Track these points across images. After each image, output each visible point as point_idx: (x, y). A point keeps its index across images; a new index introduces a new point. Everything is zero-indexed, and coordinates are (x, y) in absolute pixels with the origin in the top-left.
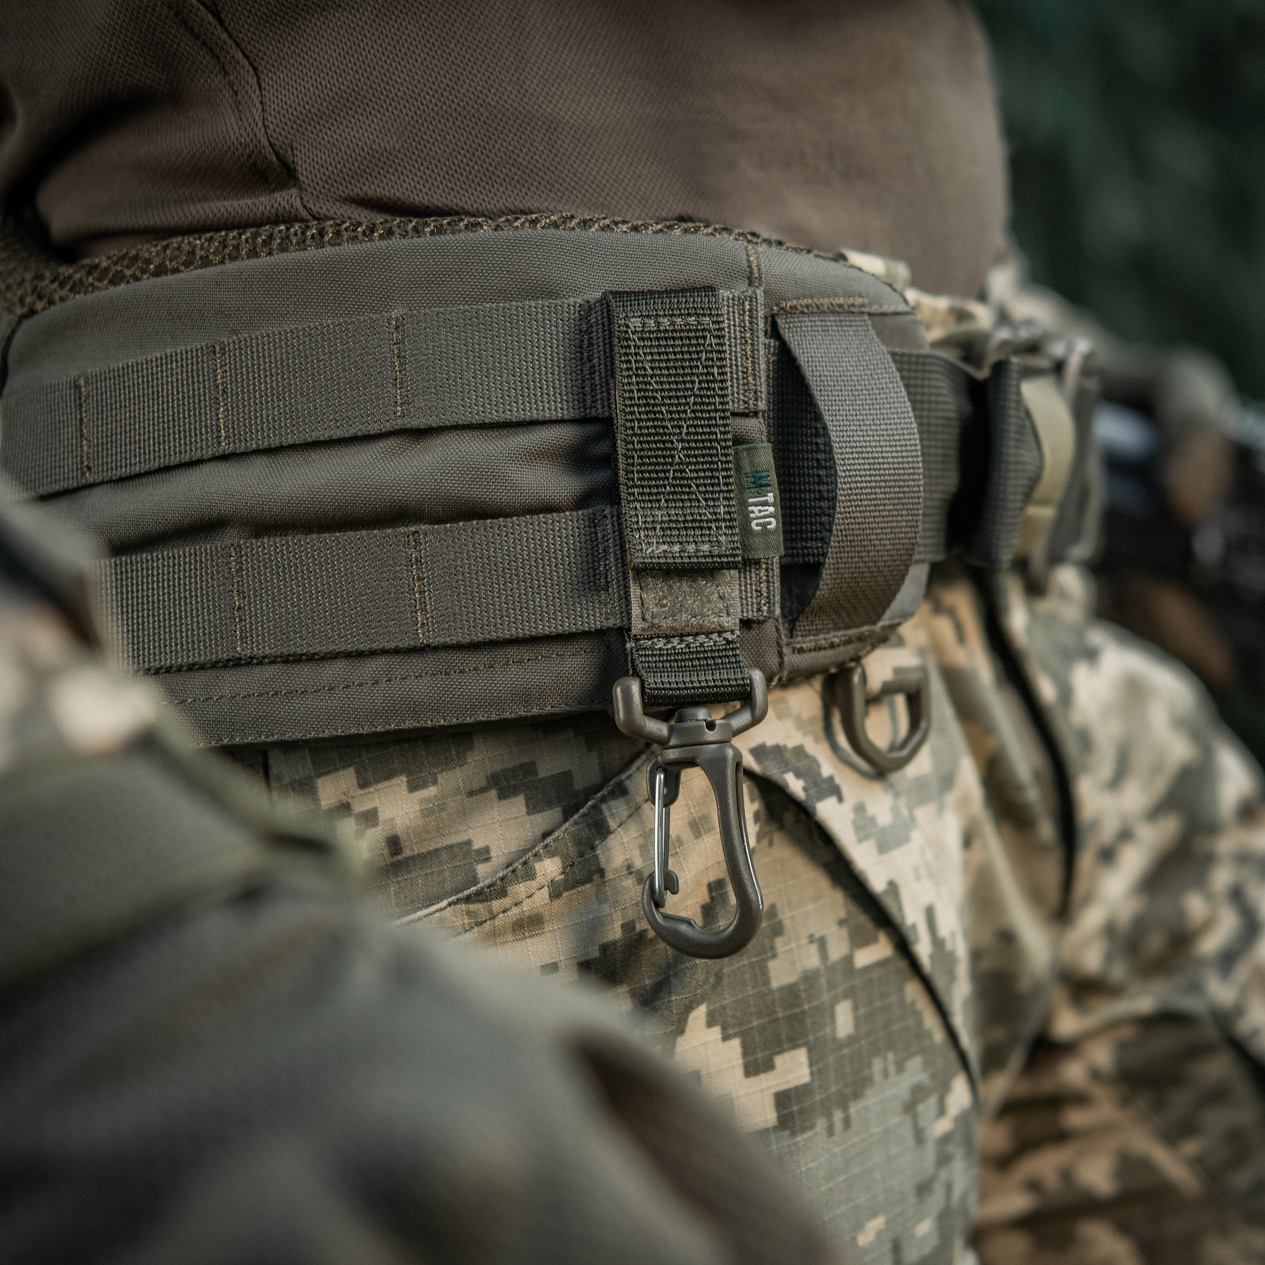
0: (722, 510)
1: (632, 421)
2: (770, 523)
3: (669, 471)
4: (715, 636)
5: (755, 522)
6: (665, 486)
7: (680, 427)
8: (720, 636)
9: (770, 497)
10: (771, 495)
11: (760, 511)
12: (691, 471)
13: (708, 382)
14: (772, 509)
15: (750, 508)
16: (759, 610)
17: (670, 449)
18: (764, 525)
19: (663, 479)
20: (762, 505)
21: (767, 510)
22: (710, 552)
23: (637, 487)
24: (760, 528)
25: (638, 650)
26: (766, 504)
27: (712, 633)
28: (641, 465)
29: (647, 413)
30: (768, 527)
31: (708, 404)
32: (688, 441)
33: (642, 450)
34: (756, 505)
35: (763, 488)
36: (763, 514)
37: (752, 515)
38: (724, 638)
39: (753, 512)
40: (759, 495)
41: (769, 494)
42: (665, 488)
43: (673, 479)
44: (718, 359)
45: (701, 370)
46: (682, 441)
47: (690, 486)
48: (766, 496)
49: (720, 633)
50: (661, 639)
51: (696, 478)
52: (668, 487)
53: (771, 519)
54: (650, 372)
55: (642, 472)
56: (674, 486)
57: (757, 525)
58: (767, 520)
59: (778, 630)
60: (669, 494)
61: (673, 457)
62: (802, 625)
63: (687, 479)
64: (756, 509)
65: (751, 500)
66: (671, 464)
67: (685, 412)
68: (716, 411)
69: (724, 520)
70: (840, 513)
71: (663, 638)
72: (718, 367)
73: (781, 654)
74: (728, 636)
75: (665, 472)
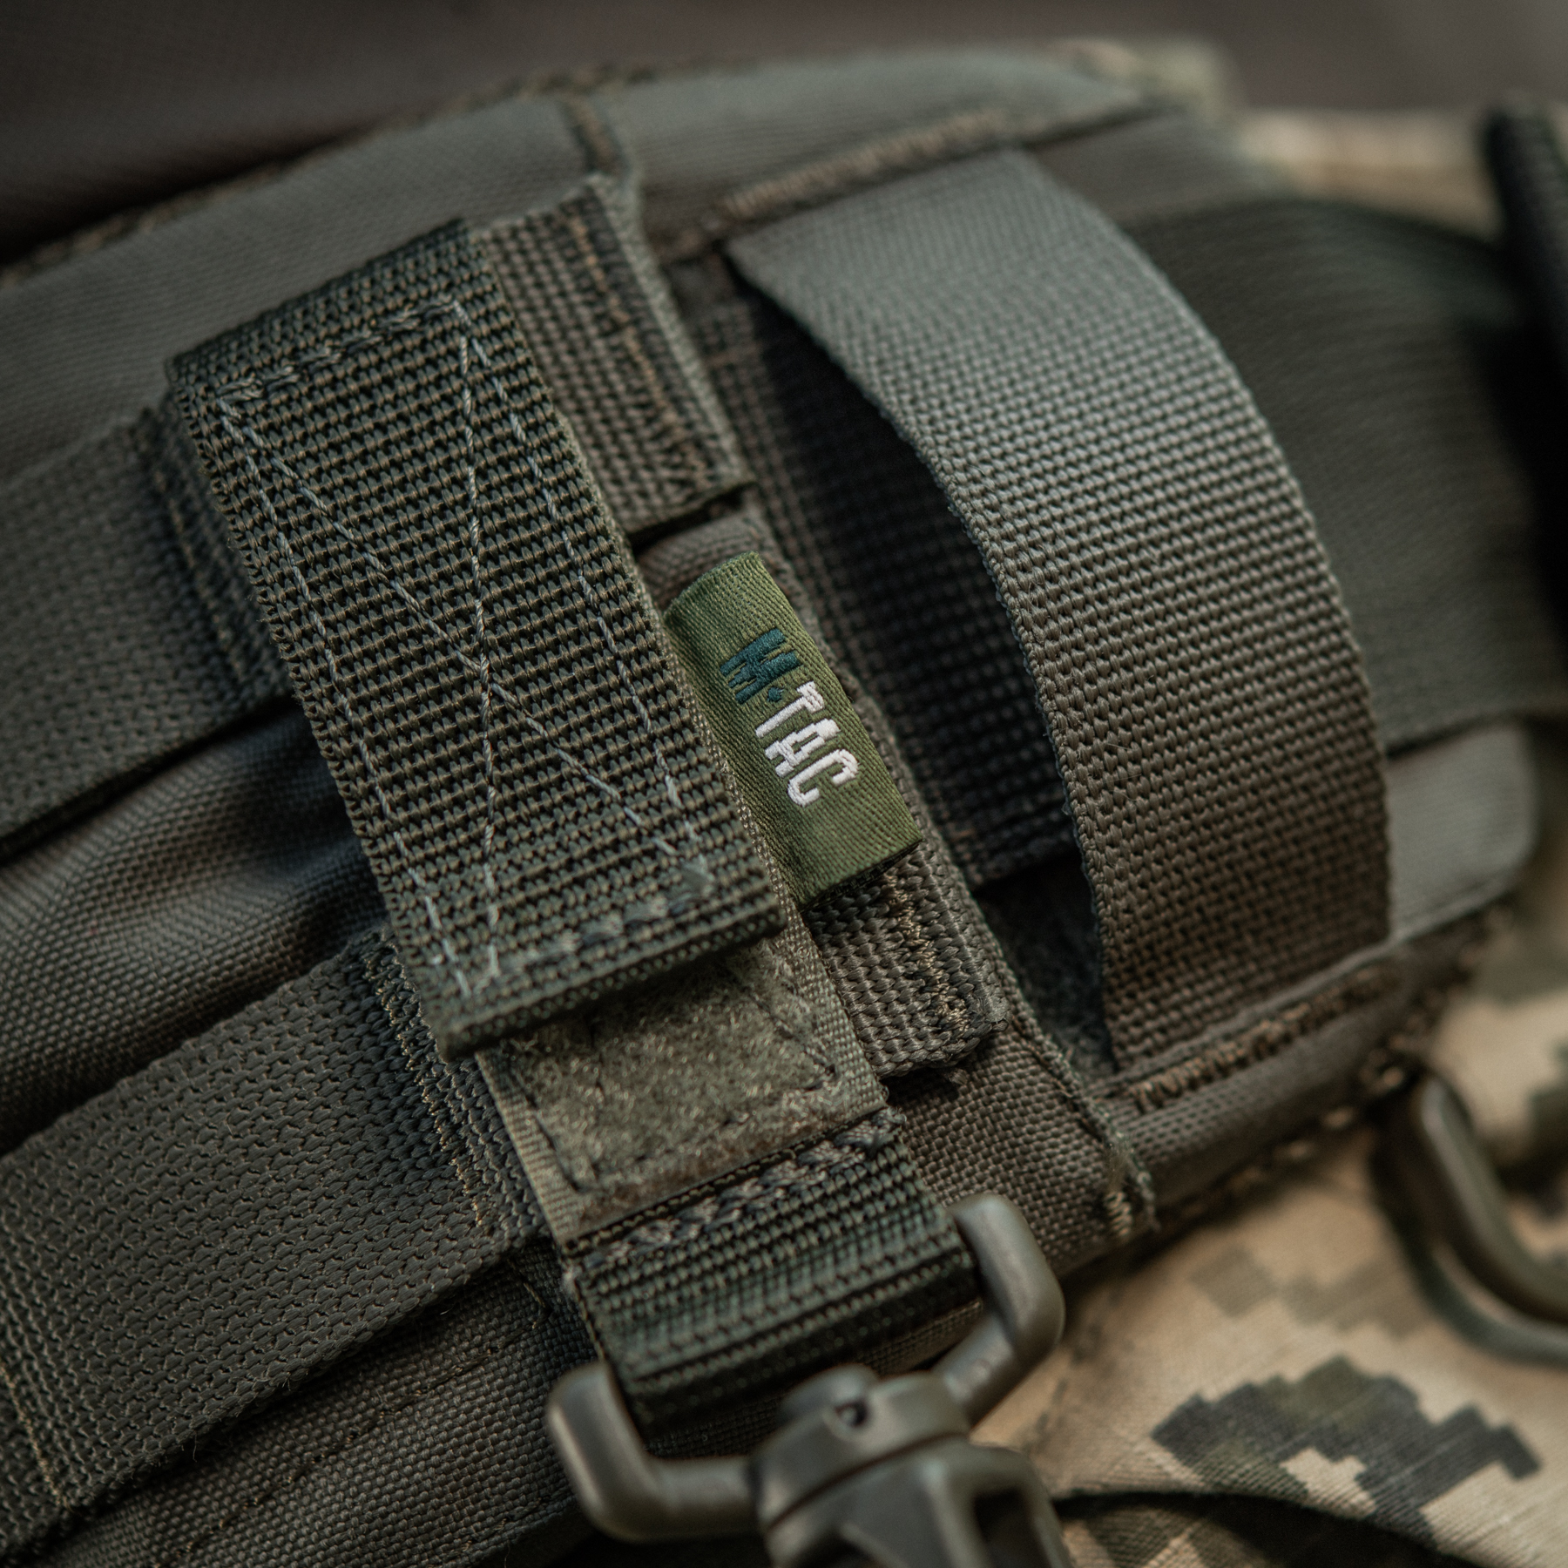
0: (672, 789)
1: (315, 655)
2: (837, 768)
3: (479, 747)
4: (824, 1152)
5: (795, 783)
6: (482, 792)
7: (465, 615)
8: (839, 1147)
9: (810, 696)
10: (808, 689)
11: (797, 747)
12: (543, 720)
13: (504, 463)
14: (827, 727)
15: (770, 752)
16: (940, 1026)
17: (461, 685)
18: (822, 780)
19: (471, 774)
20: (796, 729)
21: (815, 736)
22: (672, 915)
23: (398, 827)
24: (814, 793)
25: (594, 1284)
26: (805, 718)
27: (810, 1146)
28: (388, 763)
29: (352, 617)
30: (837, 779)
31: (527, 522)
32: (505, 644)
33: (372, 723)
34: (778, 735)
35: (779, 681)
36: (806, 749)
37: (782, 769)
38: (853, 1146)
39: (780, 758)
40: (777, 702)
41: (803, 690)
42: (485, 797)
43: (498, 762)
44: (512, 392)
45: (472, 441)
46: (485, 648)
47: (556, 763)
48: (800, 696)
49: (833, 1136)
50: (660, 1223)
51: (567, 733)
52: (492, 792)
53: (837, 756)
54: (322, 504)
55: (399, 781)
56: (508, 781)
57: (805, 788)
58: (826, 762)
59: (1045, 1064)
60: (500, 808)
61: (474, 704)
62: (1123, 1022)
63: (542, 745)
64: (782, 747)
65: (762, 730)
66: (478, 726)
67: (467, 567)
68: (559, 528)
69: (689, 814)
70: (1046, 656)
71: (663, 1216)
72: (521, 413)
73: (1092, 1130)
74: (865, 1134)
75: (466, 753)
